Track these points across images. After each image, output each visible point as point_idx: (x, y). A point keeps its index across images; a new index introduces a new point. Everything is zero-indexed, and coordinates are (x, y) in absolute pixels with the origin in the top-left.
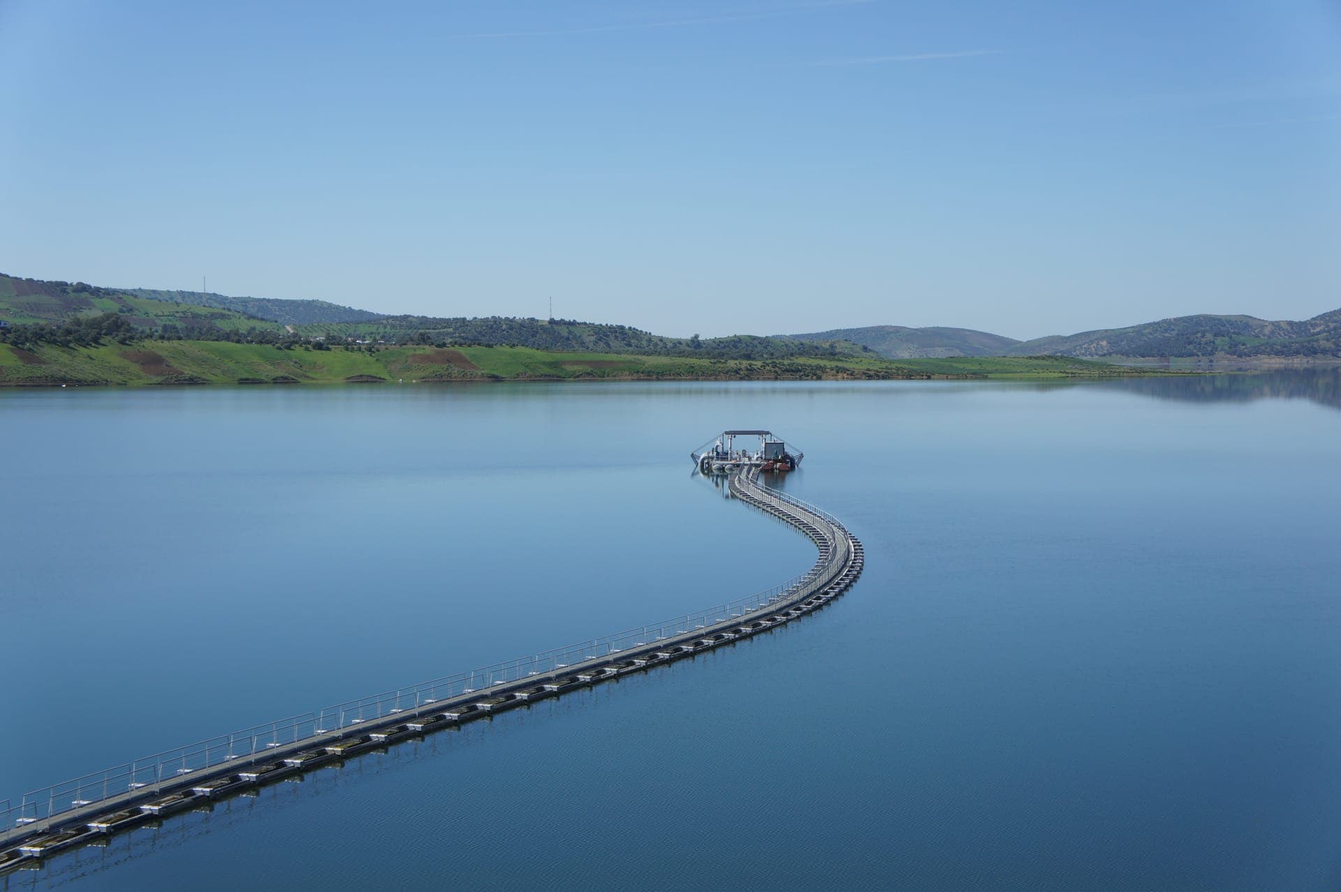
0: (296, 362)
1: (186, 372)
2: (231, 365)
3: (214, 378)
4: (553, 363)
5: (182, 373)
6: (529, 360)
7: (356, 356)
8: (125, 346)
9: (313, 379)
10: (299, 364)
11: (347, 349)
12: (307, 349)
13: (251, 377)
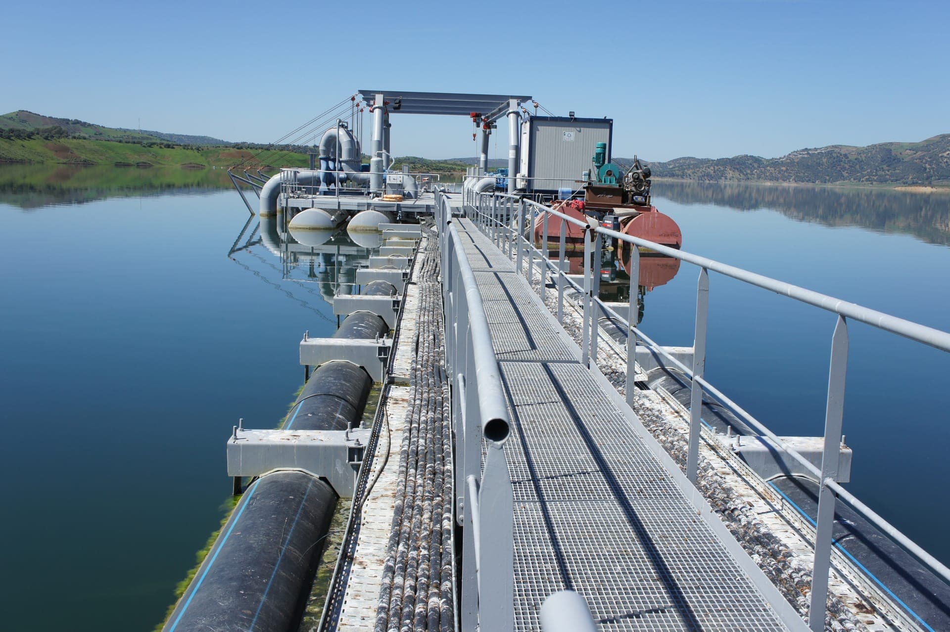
0: (153, 155)
1: (82, 157)
2: (113, 154)
3: (100, 161)
4: (304, 160)
5: (80, 157)
6: (290, 158)
7: (189, 152)
8: (48, 141)
9: (162, 164)
10: (155, 156)
11: (184, 149)
12: (161, 148)
13: (123, 162)
